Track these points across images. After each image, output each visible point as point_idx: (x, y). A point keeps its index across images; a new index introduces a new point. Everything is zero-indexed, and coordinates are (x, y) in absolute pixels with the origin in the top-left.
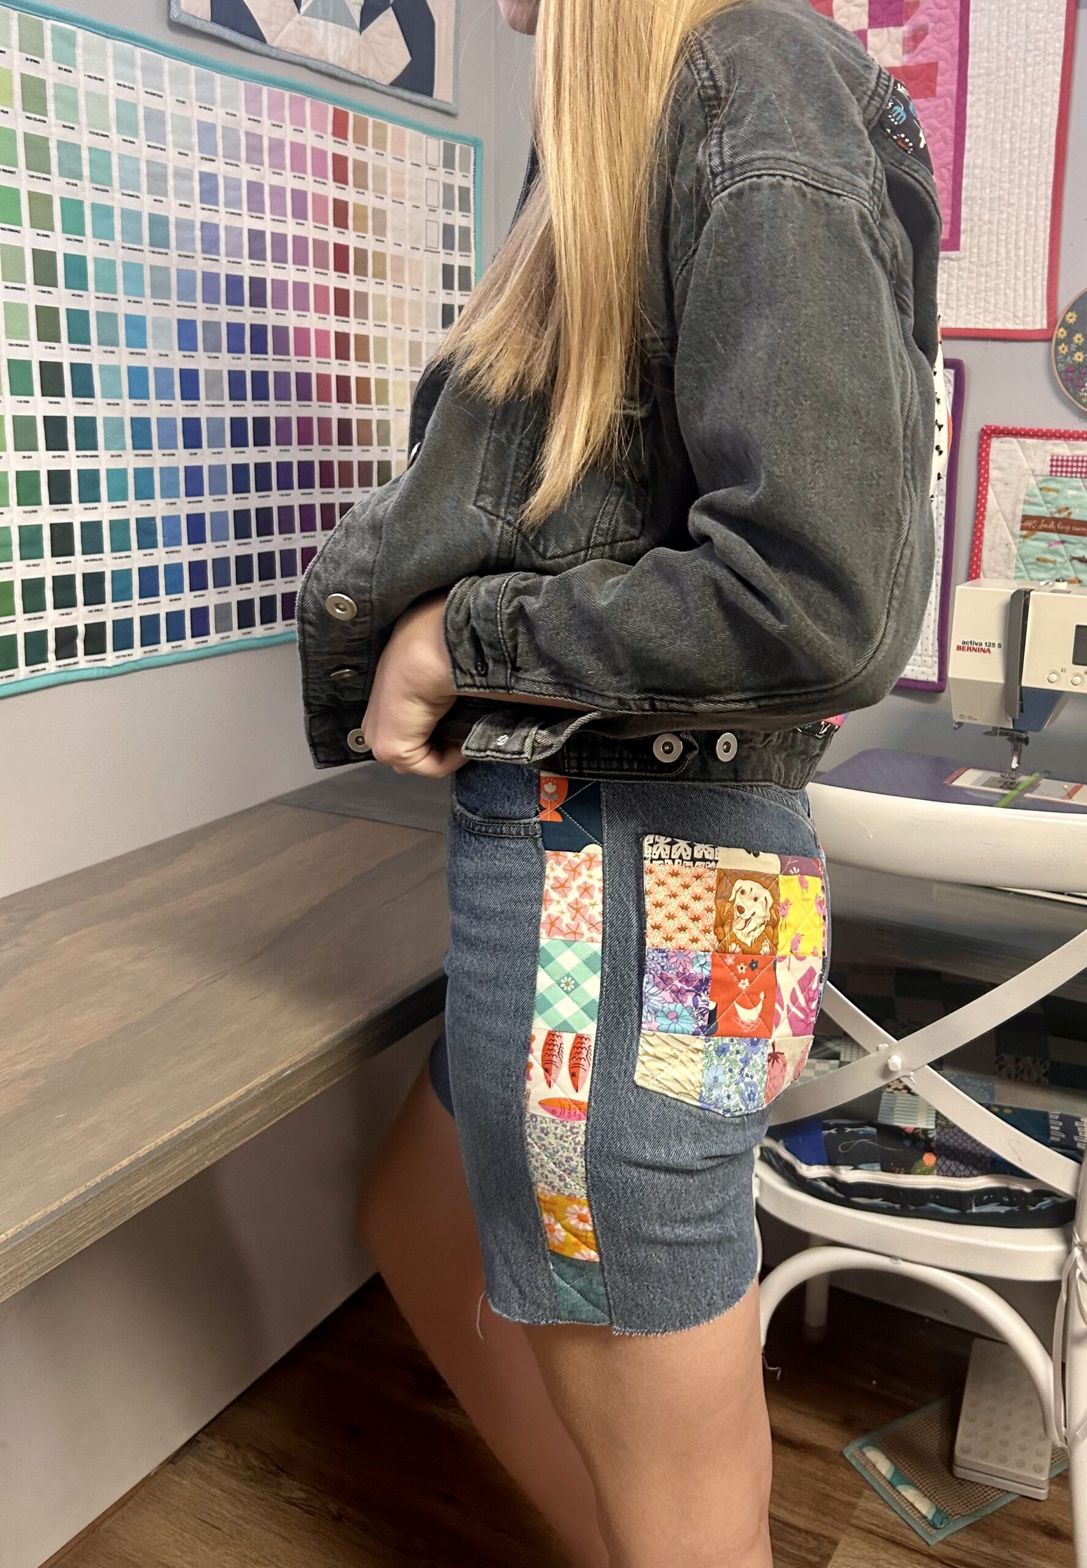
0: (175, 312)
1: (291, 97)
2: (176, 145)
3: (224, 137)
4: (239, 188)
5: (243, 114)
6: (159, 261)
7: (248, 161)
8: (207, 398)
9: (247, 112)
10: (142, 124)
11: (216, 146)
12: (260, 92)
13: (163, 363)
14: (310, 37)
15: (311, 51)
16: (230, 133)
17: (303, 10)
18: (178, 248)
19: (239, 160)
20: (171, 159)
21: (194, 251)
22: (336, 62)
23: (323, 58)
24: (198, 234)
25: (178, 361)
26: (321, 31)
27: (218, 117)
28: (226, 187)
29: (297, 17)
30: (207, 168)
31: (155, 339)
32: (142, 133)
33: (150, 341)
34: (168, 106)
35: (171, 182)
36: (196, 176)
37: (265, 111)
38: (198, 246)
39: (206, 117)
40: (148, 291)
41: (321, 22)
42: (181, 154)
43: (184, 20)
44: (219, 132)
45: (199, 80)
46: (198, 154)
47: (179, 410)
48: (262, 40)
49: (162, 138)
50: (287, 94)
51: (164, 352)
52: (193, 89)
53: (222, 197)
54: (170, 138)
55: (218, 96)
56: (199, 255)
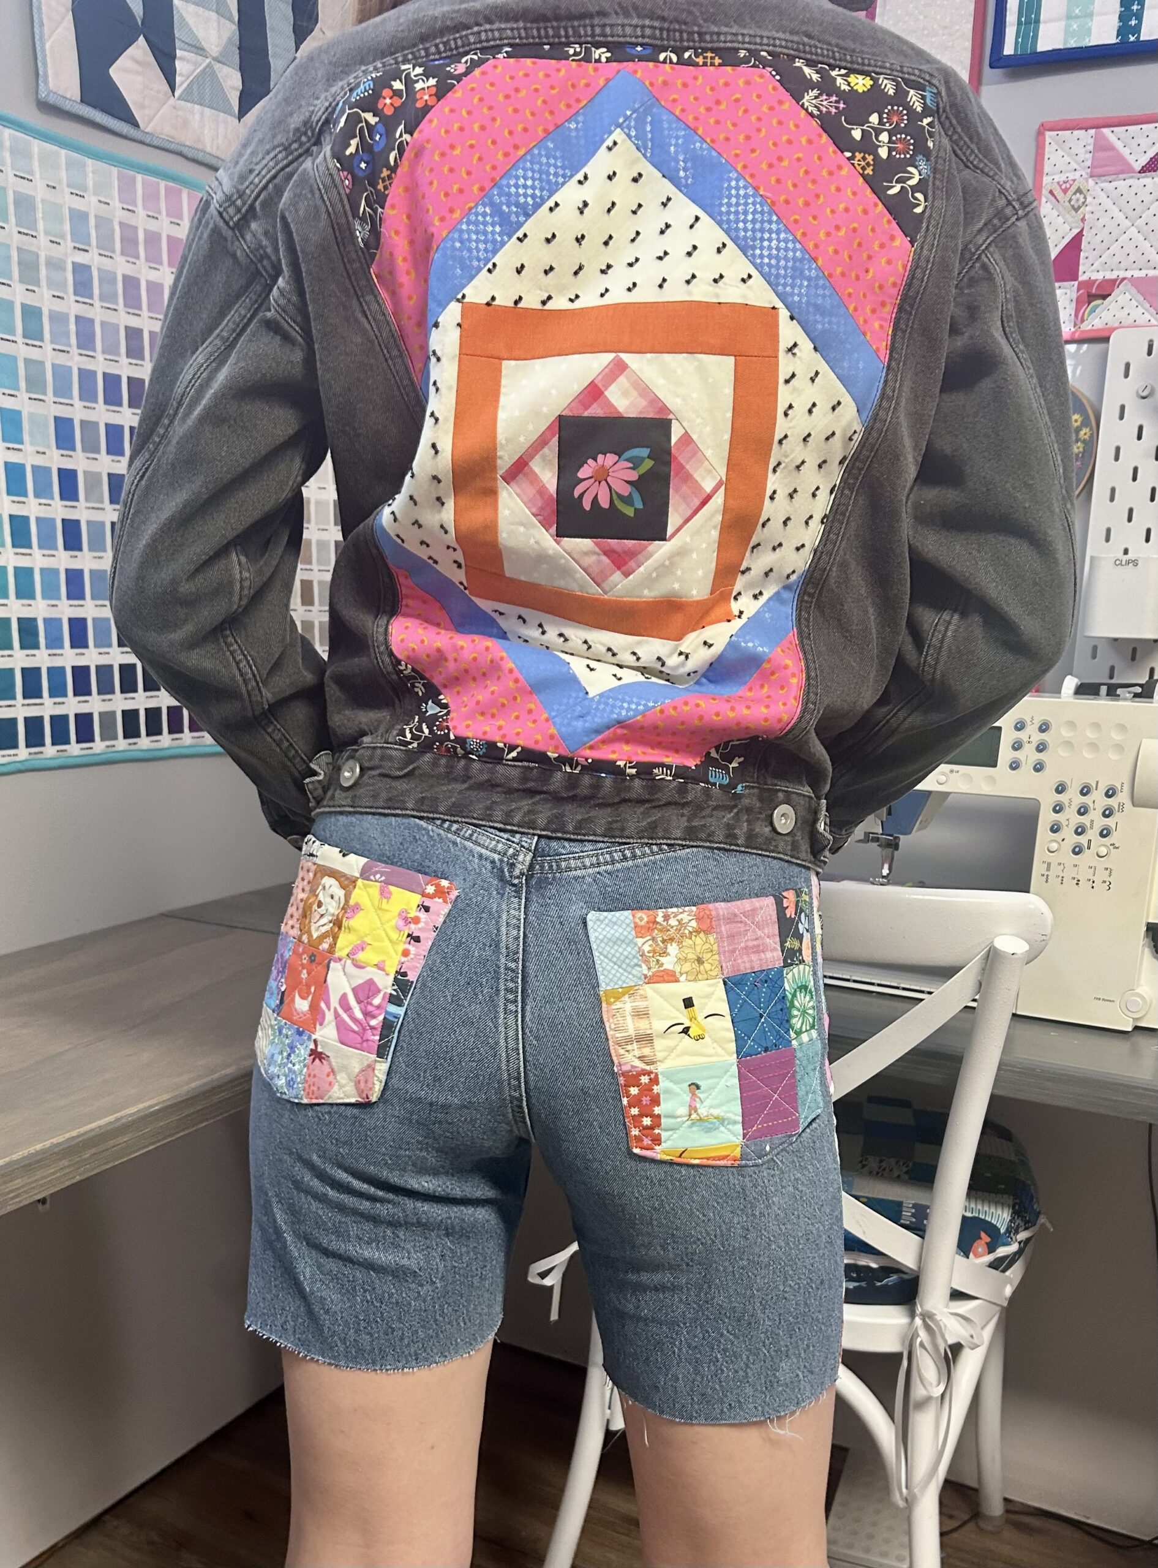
0: (52, 409)
1: (166, 186)
2: (47, 233)
3: (97, 227)
4: (114, 281)
5: (116, 203)
6: (34, 354)
7: (123, 253)
8: (87, 500)
9: (121, 201)
10: (11, 209)
11: (89, 235)
12: (134, 180)
13: (40, 461)
14: (186, 124)
15: (185, 139)
16: (103, 223)
17: (177, 94)
18: (52, 342)
19: (114, 251)
20: (43, 247)
21: (70, 345)
22: (214, 152)
23: (200, 147)
24: (73, 327)
25: (56, 460)
26: (197, 117)
27: (90, 204)
28: (100, 281)
29: (172, 101)
30: (81, 258)
31: (31, 435)
32: (12, 219)
33: (26, 437)
34: (39, 191)
35: (43, 272)
36: (70, 267)
37: (140, 202)
38: (73, 340)
39: (78, 204)
40: (23, 384)
41: (197, 107)
42: (52, 242)
43: (52, 100)
44: (92, 222)
45: (69, 165)
46: (70, 244)
47: (59, 510)
48: (136, 125)
49: (33, 225)
50: (163, 184)
51: (41, 450)
52: (63, 174)
53: (96, 291)
54: (41, 225)
55: (90, 183)
56: (75, 350)
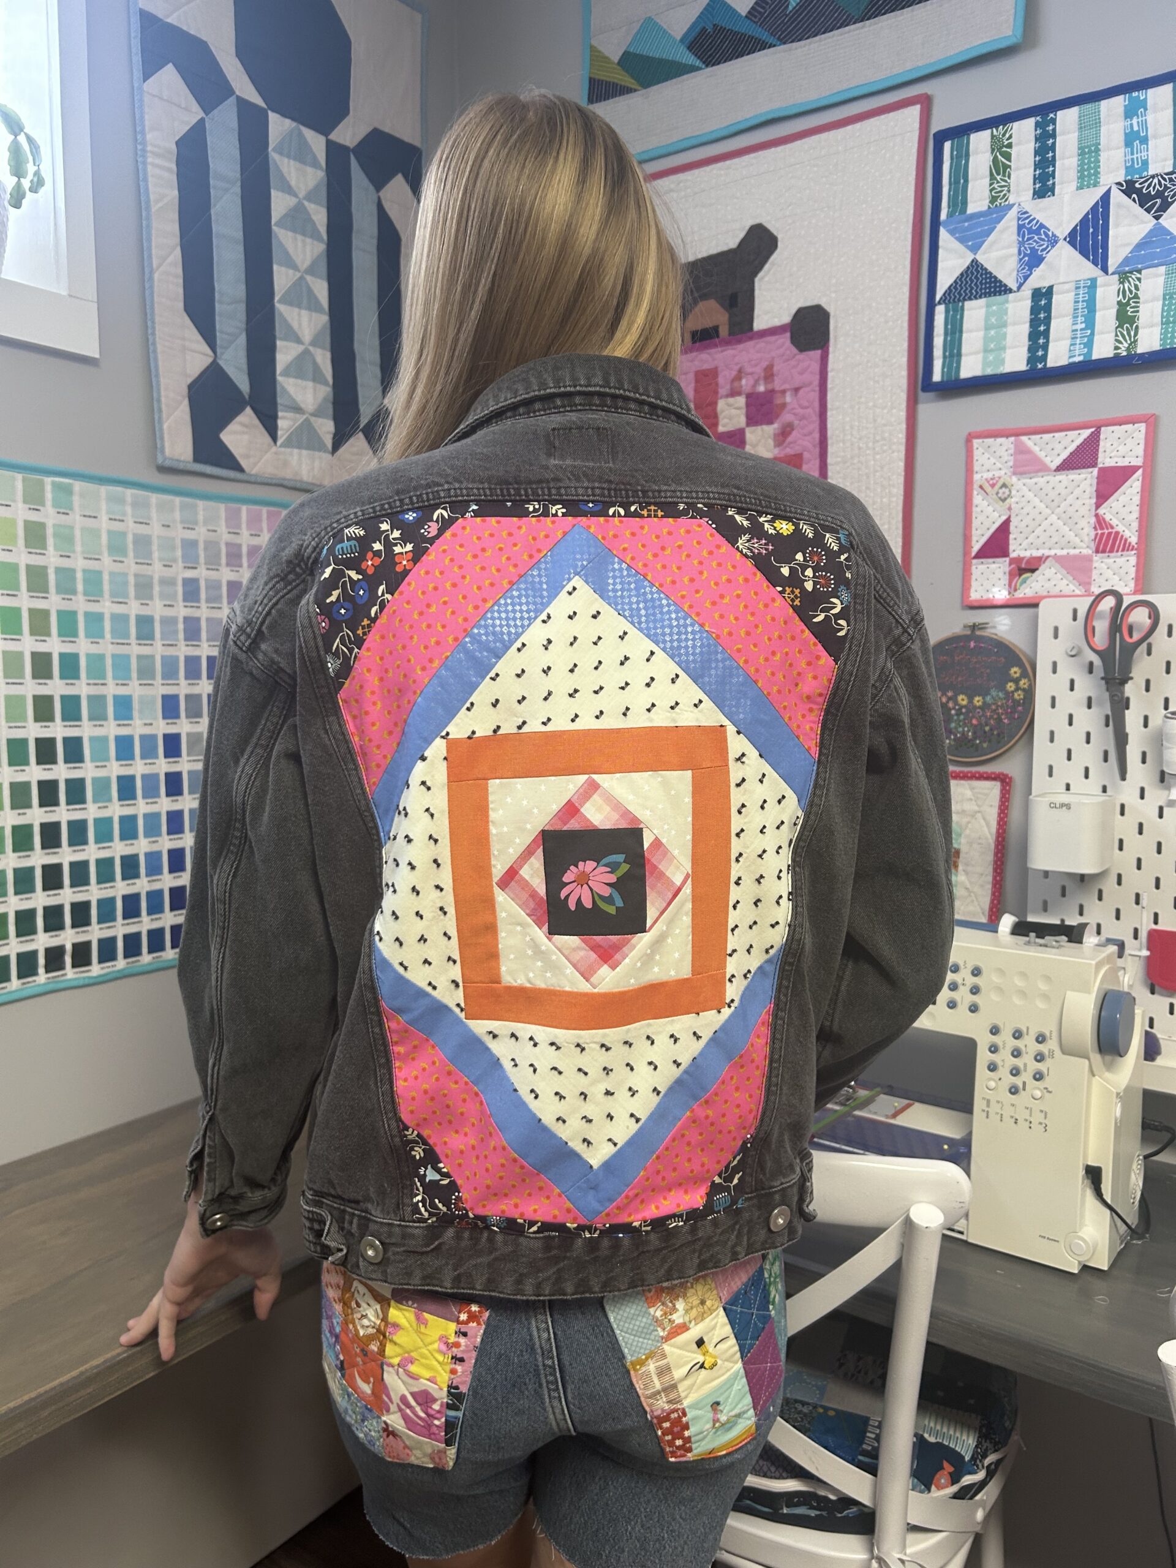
0: (160, 689)
1: (268, 512)
2: (160, 560)
3: (206, 549)
4: (219, 587)
5: (223, 529)
6: (146, 651)
7: (228, 565)
8: (189, 755)
9: (227, 527)
10: (130, 546)
11: (198, 557)
12: (239, 511)
13: (147, 731)
14: (286, 464)
15: (288, 474)
16: (210, 545)
17: (279, 443)
18: (162, 639)
19: (220, 565)
20: (157, 570)
21: (177, 640)
22: (310, 480)
23: (298, 478)
24: (181, 626)
25: (162, 728)
26: (296, 457)
27: (200, 534)
28: (207, 588)
29: (274, 449)
30: (190, 574)
31: (141, 711)
32: (131, 554)
33: (136, 714)
34: (155, 530)
35: (156, 589)
36: (180, 583)
37: (244, 526)
38: (181, 635)
39: (190, 535)
40: (134, 675)
41: (296, 451)
42: (165, 566)
43: (168, 463)
44: (201, 546)
45: (183, 507)
46: (181, 564)
47: (162, 766)
48: (240, 469)
49: (149, 555)
50: (264, 510)
51: (148, 722)
52: (177, 515)
53: (203, 595)
54: (156, 555)
55: (201, 517)
56: (182, 643)
